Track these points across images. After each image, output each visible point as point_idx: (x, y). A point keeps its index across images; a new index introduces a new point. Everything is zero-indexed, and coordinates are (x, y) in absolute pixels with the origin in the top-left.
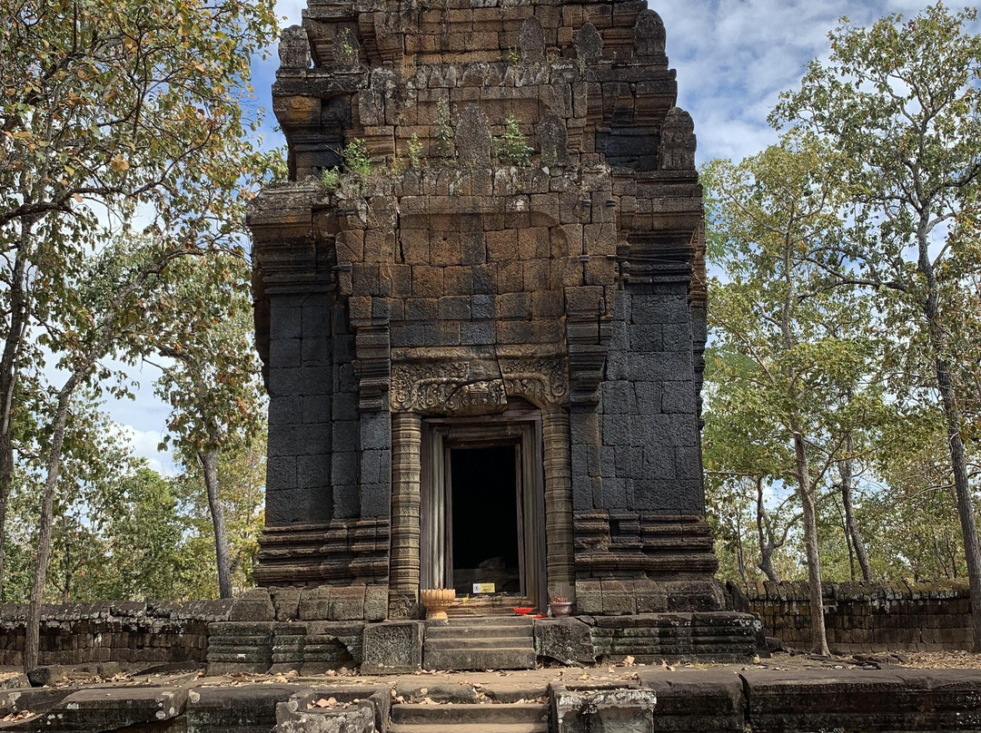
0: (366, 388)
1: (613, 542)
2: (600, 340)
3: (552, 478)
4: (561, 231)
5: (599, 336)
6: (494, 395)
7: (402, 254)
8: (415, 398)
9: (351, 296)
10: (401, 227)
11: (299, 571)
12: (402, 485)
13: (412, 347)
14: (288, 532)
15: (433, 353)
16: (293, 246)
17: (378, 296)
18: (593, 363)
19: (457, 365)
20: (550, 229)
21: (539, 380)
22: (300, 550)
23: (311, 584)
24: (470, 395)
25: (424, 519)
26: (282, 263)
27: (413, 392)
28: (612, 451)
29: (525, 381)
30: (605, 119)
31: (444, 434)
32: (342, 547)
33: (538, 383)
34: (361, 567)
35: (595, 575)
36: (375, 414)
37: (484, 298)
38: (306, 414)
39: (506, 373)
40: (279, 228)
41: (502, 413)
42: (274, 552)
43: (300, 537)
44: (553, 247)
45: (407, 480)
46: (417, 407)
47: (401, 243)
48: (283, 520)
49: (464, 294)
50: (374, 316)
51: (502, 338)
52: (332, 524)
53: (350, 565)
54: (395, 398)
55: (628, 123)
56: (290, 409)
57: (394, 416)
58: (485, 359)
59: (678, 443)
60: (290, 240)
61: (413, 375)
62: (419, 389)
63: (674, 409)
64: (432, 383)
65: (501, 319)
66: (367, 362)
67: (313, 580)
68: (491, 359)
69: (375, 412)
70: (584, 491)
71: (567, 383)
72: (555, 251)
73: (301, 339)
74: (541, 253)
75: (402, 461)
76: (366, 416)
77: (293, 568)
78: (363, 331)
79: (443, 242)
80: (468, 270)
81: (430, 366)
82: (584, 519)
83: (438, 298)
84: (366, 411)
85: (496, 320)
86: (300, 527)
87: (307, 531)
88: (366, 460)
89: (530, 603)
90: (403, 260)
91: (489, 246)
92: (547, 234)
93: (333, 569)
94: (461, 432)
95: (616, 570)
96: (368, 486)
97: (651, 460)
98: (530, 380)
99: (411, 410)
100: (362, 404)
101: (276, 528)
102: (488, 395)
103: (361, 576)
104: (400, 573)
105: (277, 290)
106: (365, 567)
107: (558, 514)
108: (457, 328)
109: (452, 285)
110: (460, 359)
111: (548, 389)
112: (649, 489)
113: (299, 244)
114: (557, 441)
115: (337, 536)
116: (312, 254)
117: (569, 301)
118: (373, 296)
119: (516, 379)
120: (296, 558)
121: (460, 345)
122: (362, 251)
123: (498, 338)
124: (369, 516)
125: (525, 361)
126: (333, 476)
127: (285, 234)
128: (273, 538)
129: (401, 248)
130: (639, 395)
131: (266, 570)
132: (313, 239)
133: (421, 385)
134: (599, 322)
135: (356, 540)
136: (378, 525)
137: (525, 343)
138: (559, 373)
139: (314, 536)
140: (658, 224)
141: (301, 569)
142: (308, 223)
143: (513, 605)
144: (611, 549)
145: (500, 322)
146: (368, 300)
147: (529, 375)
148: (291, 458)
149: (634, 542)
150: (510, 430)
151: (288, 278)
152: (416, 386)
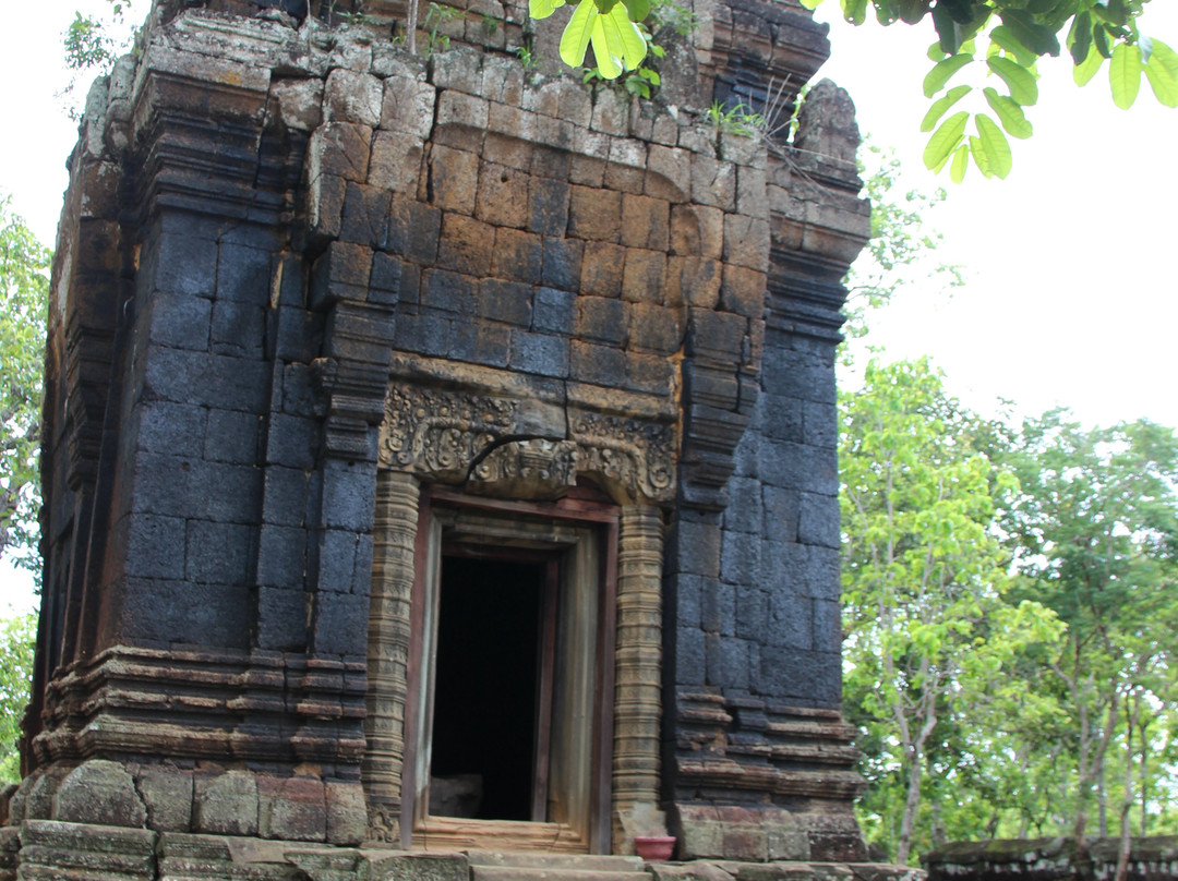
0: (344, 413)
1: (730, 743)
2: (738, 404)
3: (638, 626)
4: (691, 214)
5: (738, 398)
6: (560, 466)
7: (429, 186)
8: (420, 448)
9: (337, 239)
10: (436, 140)
11: (188, 739)
12: (386, 603)
13: (424, 355)
14: (165, 661)
15: (460, 372)
16: (223, 129)
17: (383, 250)
18: (723, 441)
19: (497, 402)
20: (672, 205)
21: (630, 455)
22: (189, 699)
23: (206, 765)
24: (522, 460)
25: (413, 669)
26: (199, 154)
27: (419, 436)
28: (732, 592)
29: (607, 453)
30: (731, 63)
31: (446, 521)
32: (276, 703)
33: (627, 460)
34: (316, 745)
35: (704, 794)
36: (351, 464)
37: (558, 297)
38: (209, 443)
39: (578, 432)
40: (205, 90)
41: (555, 502)
42: (137, 695)
43: (191, 675)
44: (675, 237)
45: (396, 595)
46: (422, 464)
47: (430, 166)
48: (154, 637)
49: (524, 281)
50: (373, 284)
51: (580, 371)
52: (255, 657)
53: (296, 739)
54: (387, 441)
55: (756, 80)
56: (183, 428)
57: (383, 474)
58: (547, 401)
59: (817, 593)
60: (219, 117)
61: (419, 407)
62: (428, 434)
63: (815, 539)
64: (449, 427)
65: (580, 337)
66: (348, 364)
67: (212, 757)
68: (556, 404)
69: (353, 459)
70: (694, 653)
71: (674, 468)
72: (679, 244)
73: (213, 299)
74: (656, 242)
75: (388, 559)
76: (336, 465)
77: (175, 731)
78: (348, 307)
79: (500, 184)
80: (534, 239)
81: (450, 395)
82: (693, 701)
83: (479, 278)
84: (340, 455)
85: (571, 336)
86: (191, 656)
87: (201, 664)
88: (331, 546)
89: (574, 835)
90: (430, 198)
91: (574, 209)
92: (667, 213)
93: (257, 742)
94: (475, 524)
95: (736, 789)
96: (333, 597)
97: (781, 615)
98: (616, 451)
99: (410, 469)
100: (333, 442)
101: (143, 652)
102: (551, 465)
103: (312, 761)
104: (375, 763)
105: (179, 201)
106: (324, 745)
107: (643, 688)
108: (505, 337)
109: (507, 261)
110: (505, 392)
111: (643, 471)
112: (775, 662)
113: (236, 128)
114: (650, 564)
115: (267, 682)
116: (251, 152)
117: (698, 331)
118: (376, 248)
119: (592, 445)
120: (180, 714)
121: (507, 369)
122: (365, 164)
123: (573, 370)
124: (329, 652)
125: (611, 417)
126: (260, 566)
127: (215, 104)
128: (138, 668)
129: (429, 176)
130: (769, 507)
131: (122, 729)
132: (261, 125)
133: (431, 427)
134: (738, 375)
135: (304, 693)
136: (346, 671)
137: (615, 387)
138: (663, 448)
139: (213, 676)
140: (809, 241)
141: (193, 735)
142: (263, 93)
143: (545, 837)
144: (729, 754)
145: (577, 342)
146: (365, 256)
147: (614, 443)
148: (177, 521)
149: (761, 746)
150: (557, 535)
151: (203, 184)
152: (424, 427)
